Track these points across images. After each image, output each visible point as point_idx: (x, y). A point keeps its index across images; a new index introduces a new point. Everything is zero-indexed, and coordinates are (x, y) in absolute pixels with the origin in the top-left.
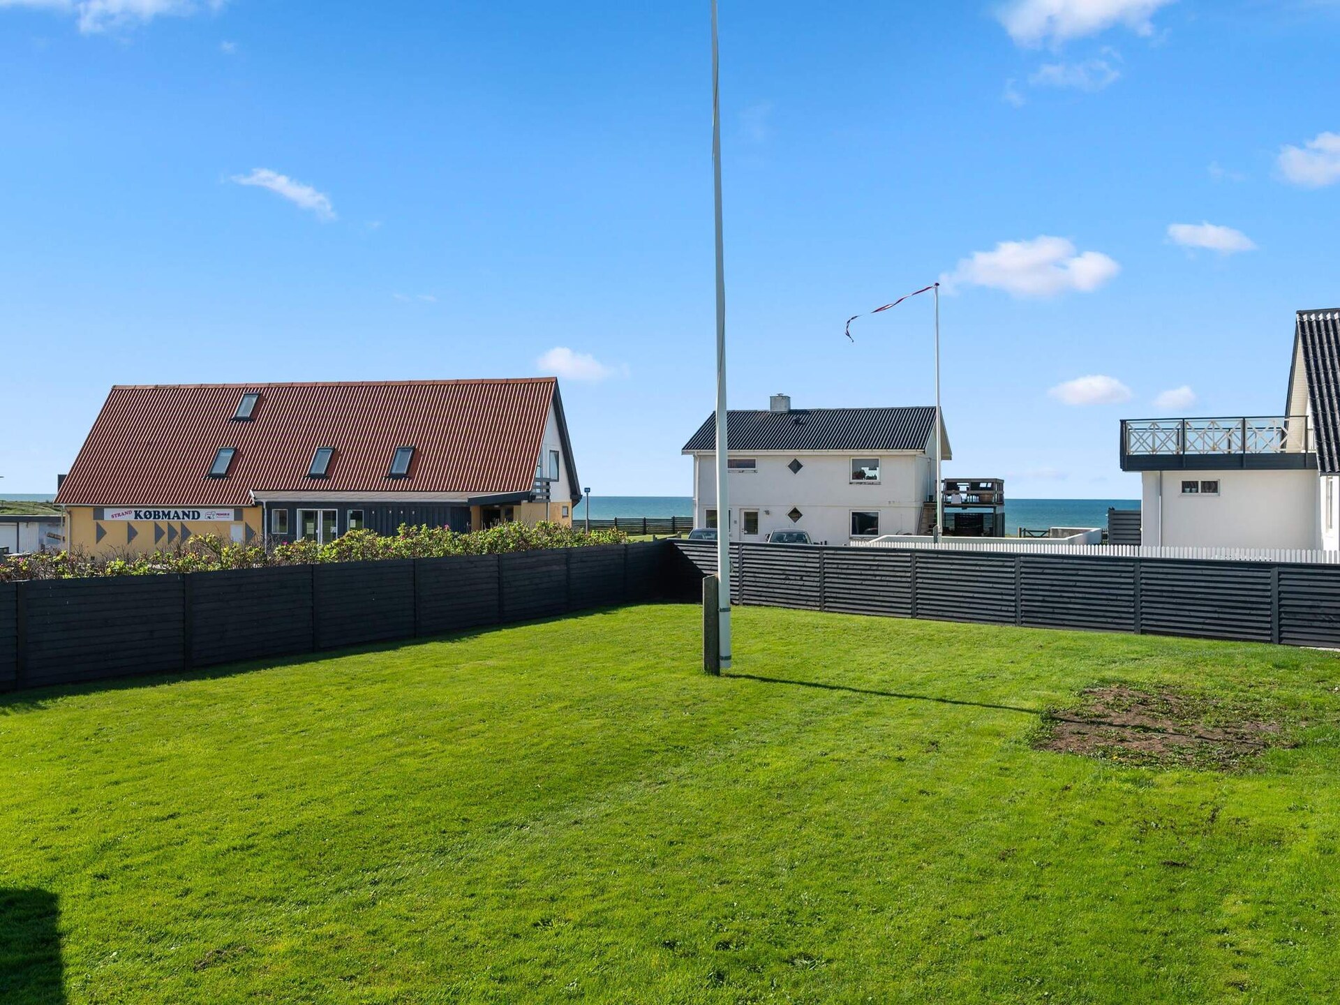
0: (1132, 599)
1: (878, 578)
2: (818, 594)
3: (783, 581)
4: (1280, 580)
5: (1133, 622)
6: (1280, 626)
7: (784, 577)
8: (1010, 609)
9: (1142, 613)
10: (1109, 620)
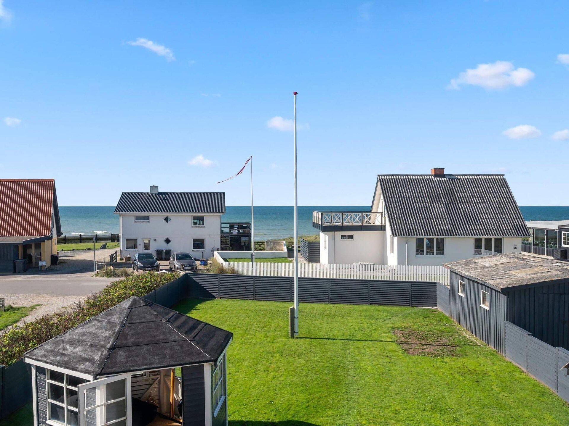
0: (367, 293)
1: (277, 287)
2: (253, 294)
3: (238, 289)
4: (412, 287)
5: (367, 301)
6: (412, 301)
7: (238, 287)
8: (326, 297)
9: (370, 298)
10: (360, 300)
